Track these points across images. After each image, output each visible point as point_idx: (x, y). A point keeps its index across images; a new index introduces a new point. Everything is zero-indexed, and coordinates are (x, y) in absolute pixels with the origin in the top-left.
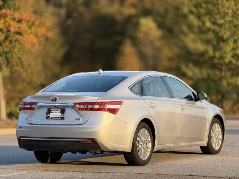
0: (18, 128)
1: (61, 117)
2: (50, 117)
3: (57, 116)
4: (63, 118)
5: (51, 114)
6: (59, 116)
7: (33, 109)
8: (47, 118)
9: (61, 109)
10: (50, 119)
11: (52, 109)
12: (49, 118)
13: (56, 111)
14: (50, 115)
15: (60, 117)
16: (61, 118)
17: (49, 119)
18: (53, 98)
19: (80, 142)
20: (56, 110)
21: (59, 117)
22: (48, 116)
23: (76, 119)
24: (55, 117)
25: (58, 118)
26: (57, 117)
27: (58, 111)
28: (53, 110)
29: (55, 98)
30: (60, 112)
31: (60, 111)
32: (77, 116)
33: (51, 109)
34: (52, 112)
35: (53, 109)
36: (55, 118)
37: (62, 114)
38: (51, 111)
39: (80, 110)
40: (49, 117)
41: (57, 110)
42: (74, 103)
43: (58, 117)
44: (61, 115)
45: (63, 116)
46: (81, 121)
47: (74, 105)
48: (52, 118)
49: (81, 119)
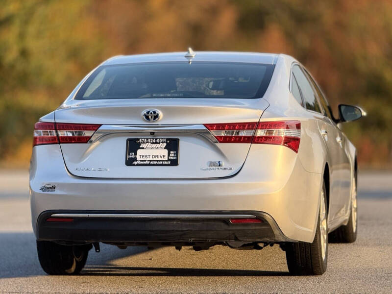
0: (42, 189)
1: (169, 160)
2: (138, 158)
3: (156, 156)
4: (174, 163)
5: (139, 152)
6: (164, 156)
7: (86, 140)
8: (130, 162)
9: (167, 140)
10: (138, 165)
11: (142, 139)
12: (135, 163)
13: (154, 145)
14: (136, 154)
15: (167, 159)
16: (169, 162)
17: (134, 165)
18: (148, 113)
19: (225, 221)
20: (153, 143)
21: (162, 159)
22: (133, 157)
23: (212, 164)
24: (151, 159)
25: (161, 163)
26: (157, 159)
27: (158, 145)
28: (144, 143)
29: (155, 112)
30: (165, 148)
31: (165, 145)
32: (215, 157)
33: (139, 139)
34: (143, 148)
35: (145, 141)
36: (151, 163)
37: (171, 152)
38: (140, 144)
39: (221, 142)
40: (135, 159)
41: (156, 143)
42: (205, 125)
43: (160, 159)
44: (169, 155)
45: (175, 158)
46: (225, 169)
47: (205, 128)
48: (144, 163)
49: (223, 163)
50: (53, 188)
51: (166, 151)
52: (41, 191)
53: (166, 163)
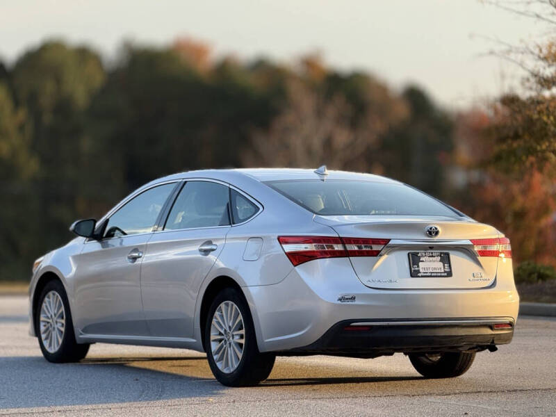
0: (340, 300)
1: (445, 272)
2: (421, 270)
3: (435, 269)
4: (449, 274)
5: (420, 264)
6: (441, 268)
7: (377, 254)
8: (414, 274)
9: (441, 253)
10: (422, 276)
11: (421, 253)
12: (420, 275)
13: (431, 259)
14: (418, 267)
15: (443, 271)
16: (446, 274)
17: (419, 277)
18: (431, 228)
19: (491, 326)
20: (430, 256)
21: (439, 271)
22: (416, 269)
23: (475, 275)
24: (431, 271)
25: (439, 274)
26: (436, 271)
27: (434, 259)
28: (422, 256)
29: (436, 229)
30: (440, 261)
31: (440, 258)
33: (418, 253)
34: (423, 261)
35: (424, 254)
36: (433, 274)
37: (446, 265)
38: (419, 257)
39: (481, 256)
40: (419, 271)
41: (432, 256)
42: (471, 240)
44: (444, 268)
45: (449, 270)
46: (486, 280)
47: (471, 243)
48: (427, 274)
49: (483, 275)
50: (353, 298)
51: (442, 264)
52: (339, 302)
53: (443, 274)
